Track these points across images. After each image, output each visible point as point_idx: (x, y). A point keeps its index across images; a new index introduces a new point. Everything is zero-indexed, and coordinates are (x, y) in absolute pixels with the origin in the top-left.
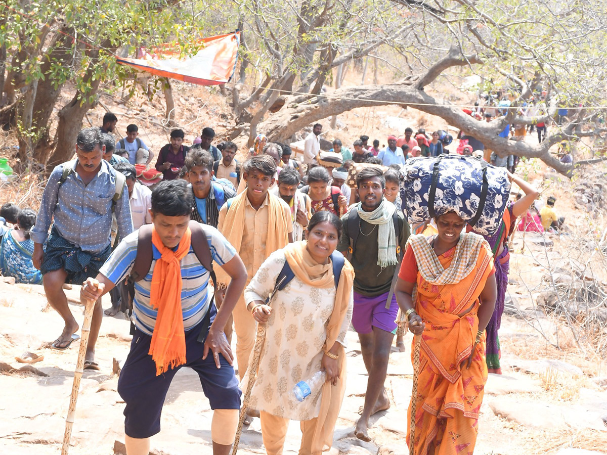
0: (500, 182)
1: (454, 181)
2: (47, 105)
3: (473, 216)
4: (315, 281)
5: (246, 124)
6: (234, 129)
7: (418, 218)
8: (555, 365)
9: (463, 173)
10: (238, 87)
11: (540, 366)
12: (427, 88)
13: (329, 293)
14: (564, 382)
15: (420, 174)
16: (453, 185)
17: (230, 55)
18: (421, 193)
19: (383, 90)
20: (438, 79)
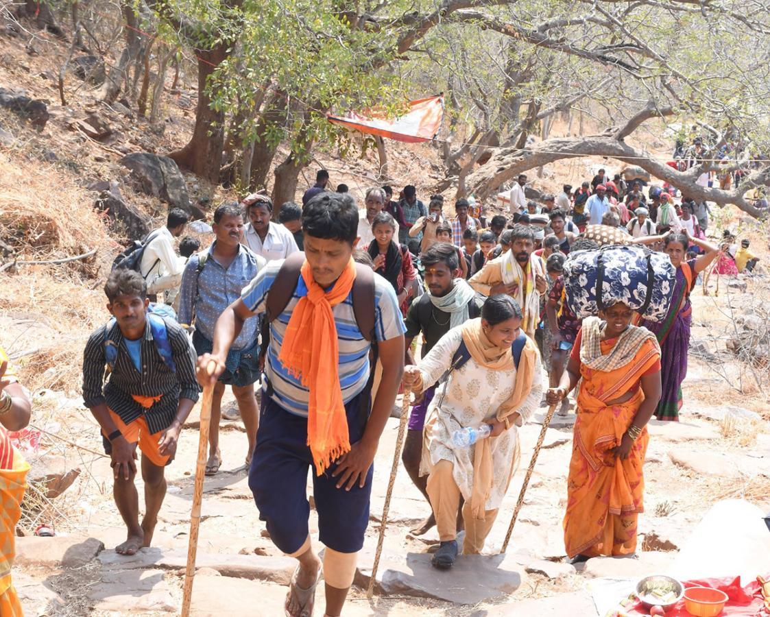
0: (665, 268)
1: (619, 273)
2: (264, 163)
3: (642, 305)
4: (491, 364)
5: (455, 177)
6: (443, 181)
7: (587, 312)
8: (735, 411)
9: (628, 263)
10: (449, 140)
11: (720, 412)
12: (627, 139)
13: (508, 375)
14: (741, 428)
15: (585, 269)
16: (619, 276)
17: (435, 119)
18: (588, 287)
19: (585, 142)
20: (639, 129)
